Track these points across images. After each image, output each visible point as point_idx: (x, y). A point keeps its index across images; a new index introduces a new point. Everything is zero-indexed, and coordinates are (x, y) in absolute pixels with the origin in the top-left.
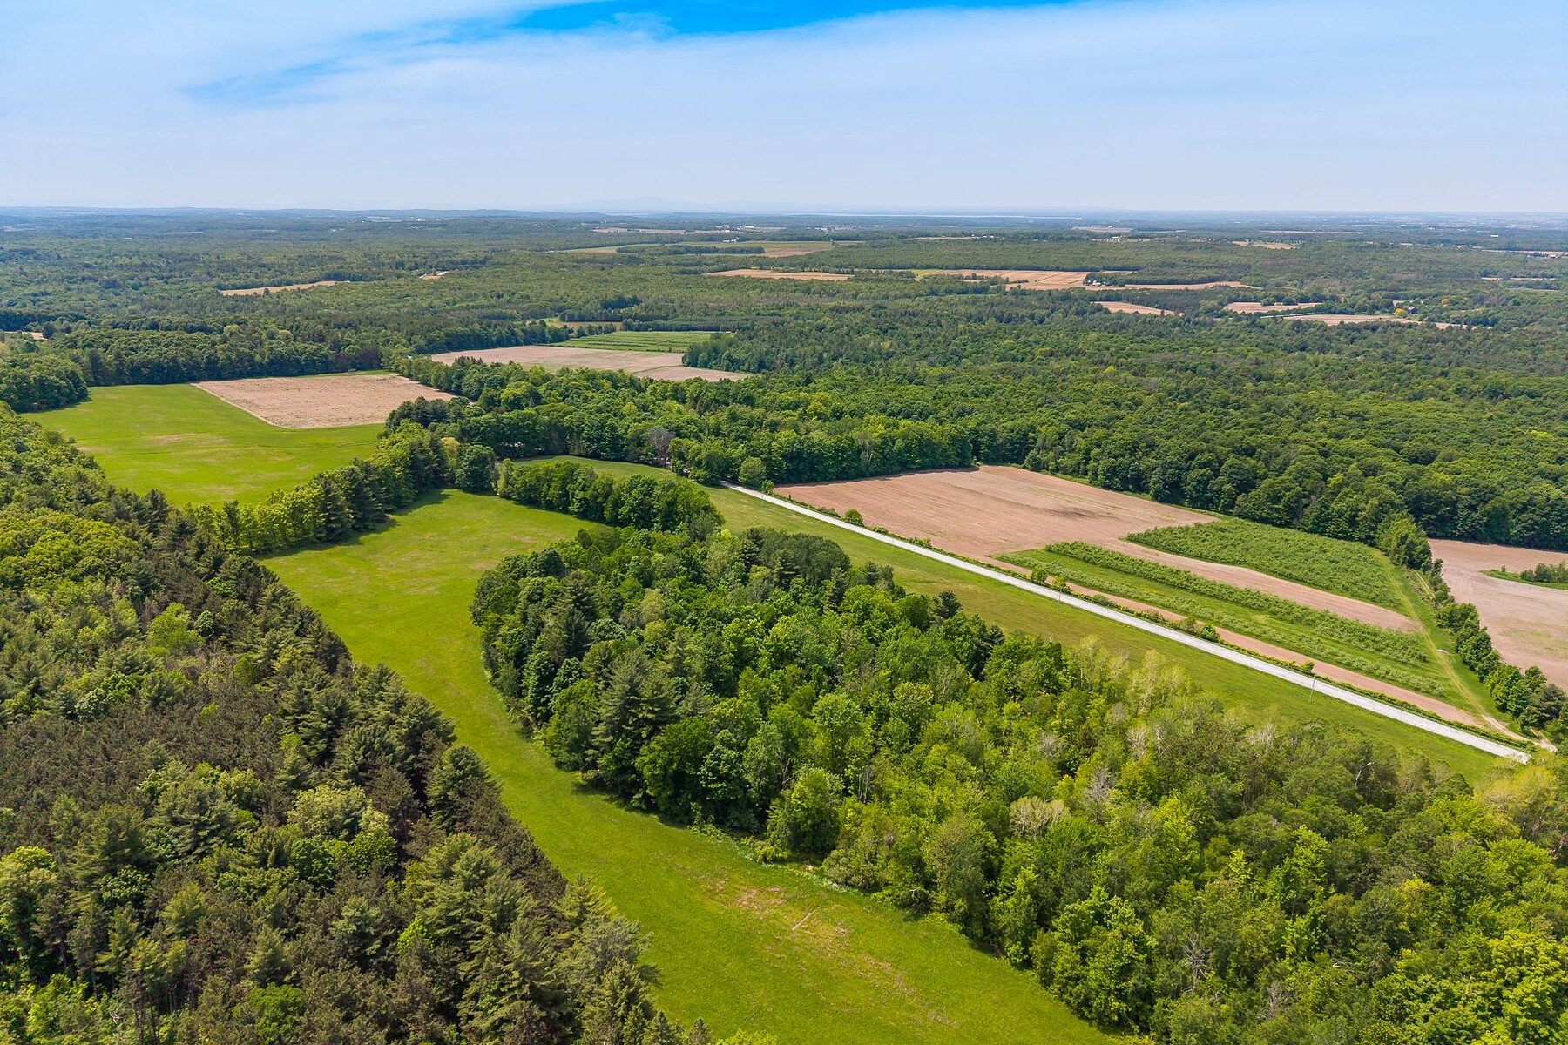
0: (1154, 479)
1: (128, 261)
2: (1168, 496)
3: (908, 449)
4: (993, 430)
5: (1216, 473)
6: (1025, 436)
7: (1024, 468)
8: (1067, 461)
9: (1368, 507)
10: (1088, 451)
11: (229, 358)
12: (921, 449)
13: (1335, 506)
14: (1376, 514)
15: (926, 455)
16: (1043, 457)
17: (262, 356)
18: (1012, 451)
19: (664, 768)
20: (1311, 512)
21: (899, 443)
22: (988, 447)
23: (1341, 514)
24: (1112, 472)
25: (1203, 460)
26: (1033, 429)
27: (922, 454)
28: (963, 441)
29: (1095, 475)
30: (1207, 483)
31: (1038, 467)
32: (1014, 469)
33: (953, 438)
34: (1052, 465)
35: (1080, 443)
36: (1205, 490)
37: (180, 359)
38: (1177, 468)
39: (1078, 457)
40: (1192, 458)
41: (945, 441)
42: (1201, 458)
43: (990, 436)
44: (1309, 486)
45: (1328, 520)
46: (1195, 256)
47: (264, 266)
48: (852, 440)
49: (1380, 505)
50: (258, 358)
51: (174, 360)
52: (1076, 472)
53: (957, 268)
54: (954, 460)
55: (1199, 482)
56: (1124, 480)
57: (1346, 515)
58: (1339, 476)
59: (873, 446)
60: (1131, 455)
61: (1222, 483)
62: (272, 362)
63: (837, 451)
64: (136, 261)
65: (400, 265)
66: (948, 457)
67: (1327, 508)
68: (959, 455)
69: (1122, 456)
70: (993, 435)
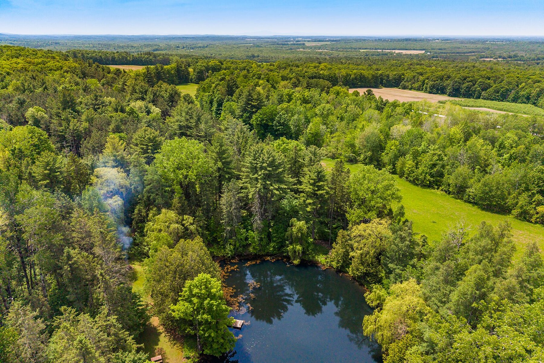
0: (449, 88)
1: (88, 45)
2: (455, 94)
3: (356, 78)
4: (388, 74)
5: (474, 85)
6: (400, 77)
7: (399, 88)
8: (416, 85)
9: (535, 92)
10: (424, 81)
11: (119, 58)
12: (361, 79)
13: (522, 93)
14: (538, 94)
15: (362, 82)
16: (407, 84)
17: (130, 58)
18: (395, 83)
19: (261, 121)
20: (512, 96)
21: (353, 76)
22: (386, 81)
23: (523, 96)
24: (433, 87)
25: (469, 80)
26: (403, 74)
27: (361, 81)
28: (377, 77)
29: (426, 88)
30: (470, 88)
31: (405, 88)
32: (396, 89)
33: (373, 76)
34: (410, 86)
35: (421, 78)
36: (469, 91)
37: (103, 57)
38: (459, 83)
39: (420, 83)
40: (465, 79)
41: (370, 77)
42: (468, 79)
43: (387, 76)
44: (511, 87)
45: (518, 98)
46: (468, 45)
47: (133, 47)
48: (335, 74)
49: (540, 91)
50: (128, 58)
51: (101, 57)
52: (419, 89)
53: (376, 49)
54: (373, 84)
55: (467, 88)
56: (438, 89)
57: (526, 96)
58: (524, 84)
59: (343, 76)
60: (441, 80)
61: (476, 88)
62: (133, 60)
63: (329, 77)
64: (91, 45)
65: (178, 47)
66: (371, 83)
67: (518, 94)
68: (375, 82)
69: (437, 81)
70: (388, 76)
